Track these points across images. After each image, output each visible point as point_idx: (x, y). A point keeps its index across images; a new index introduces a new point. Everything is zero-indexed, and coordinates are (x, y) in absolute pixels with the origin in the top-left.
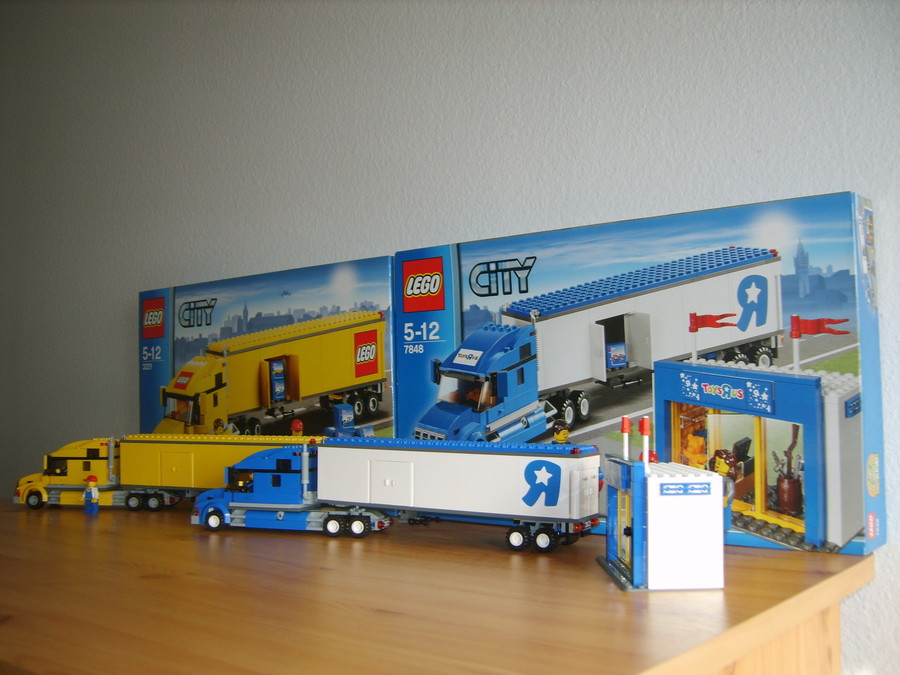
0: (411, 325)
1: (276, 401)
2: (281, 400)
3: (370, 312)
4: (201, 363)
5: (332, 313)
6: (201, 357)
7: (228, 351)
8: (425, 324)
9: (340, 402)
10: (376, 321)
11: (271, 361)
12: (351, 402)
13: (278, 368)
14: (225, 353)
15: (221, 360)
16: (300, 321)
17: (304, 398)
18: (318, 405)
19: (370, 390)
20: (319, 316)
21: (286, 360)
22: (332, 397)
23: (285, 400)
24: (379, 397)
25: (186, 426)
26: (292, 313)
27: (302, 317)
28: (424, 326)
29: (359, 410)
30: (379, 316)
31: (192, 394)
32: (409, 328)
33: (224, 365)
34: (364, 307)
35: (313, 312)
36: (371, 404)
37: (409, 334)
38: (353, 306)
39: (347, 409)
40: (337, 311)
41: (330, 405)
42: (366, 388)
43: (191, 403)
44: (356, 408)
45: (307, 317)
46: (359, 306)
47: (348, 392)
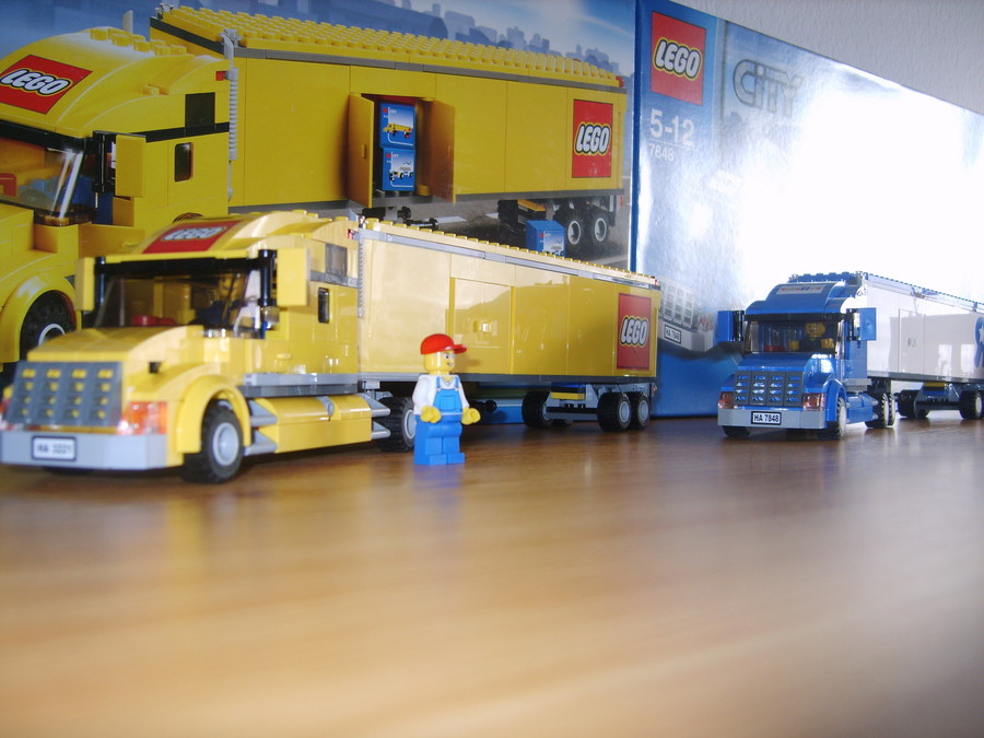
0: (660, 113)
1: (390, 194)
2: (403, 193)
3: (603, 71)
4: (129, 51)
5: (532, 48)
6: (127, 33)
7: (242, 45)
8: (677, 118)
9: (541, 216)
10: (612, 89)
11: (381, 102)
12: (562, 218)
13: (400, 122)
14: (229, 46)
15: (211, 61)
16: (459, 37)
17: (461, 198)
18: (495, 216)
19: (596, 203)
20: (505, 44)
21: (424, 109)
22: (523, 205)
23: (415, 194)
24: (611, 218)
25: (39, 219)
26: (442, 15)
27: (466, 32)
28: (676, 121)
29: (575, 236)
30: (616, 84)
31: (82, 132)
32: (657, 117)
33: (221, 75)
34: (592, 59)
35: (495, 32)
36: (597, 229)
37: (656, 128)
38: (574, 51)
39: (554, 232)
40: (543, 47)
41: (521, 220)
42: (591, 199)
43: (72, 158)
44: (571, 232)
45: (478, 36)
46: (584, 53)
47: (557, 201)
